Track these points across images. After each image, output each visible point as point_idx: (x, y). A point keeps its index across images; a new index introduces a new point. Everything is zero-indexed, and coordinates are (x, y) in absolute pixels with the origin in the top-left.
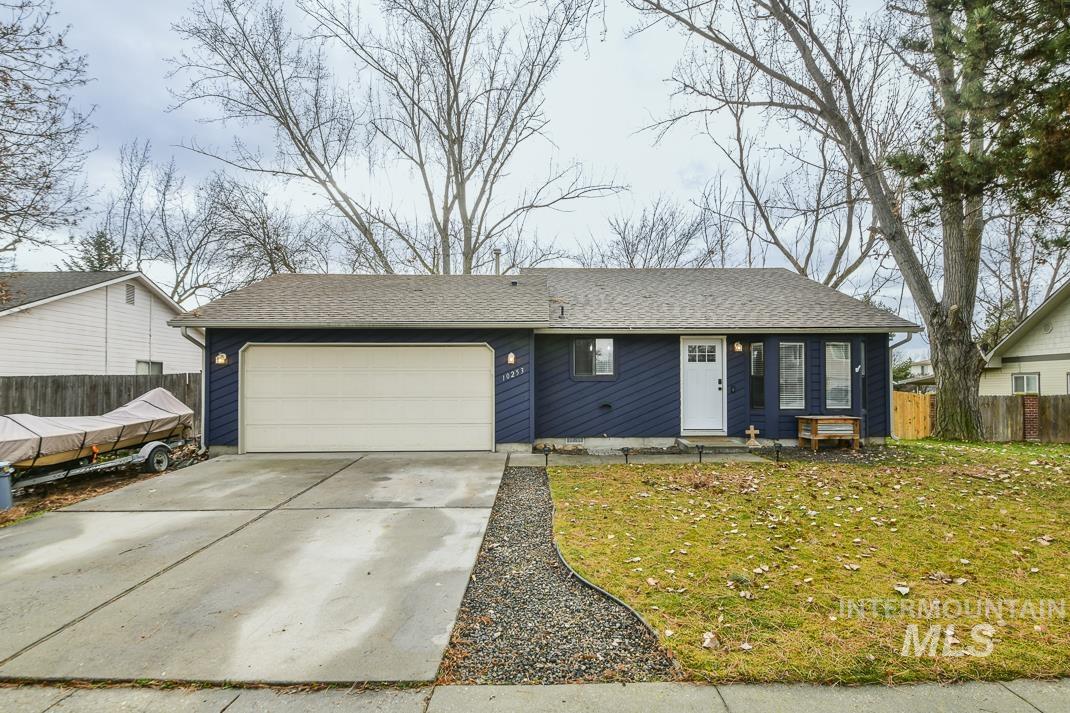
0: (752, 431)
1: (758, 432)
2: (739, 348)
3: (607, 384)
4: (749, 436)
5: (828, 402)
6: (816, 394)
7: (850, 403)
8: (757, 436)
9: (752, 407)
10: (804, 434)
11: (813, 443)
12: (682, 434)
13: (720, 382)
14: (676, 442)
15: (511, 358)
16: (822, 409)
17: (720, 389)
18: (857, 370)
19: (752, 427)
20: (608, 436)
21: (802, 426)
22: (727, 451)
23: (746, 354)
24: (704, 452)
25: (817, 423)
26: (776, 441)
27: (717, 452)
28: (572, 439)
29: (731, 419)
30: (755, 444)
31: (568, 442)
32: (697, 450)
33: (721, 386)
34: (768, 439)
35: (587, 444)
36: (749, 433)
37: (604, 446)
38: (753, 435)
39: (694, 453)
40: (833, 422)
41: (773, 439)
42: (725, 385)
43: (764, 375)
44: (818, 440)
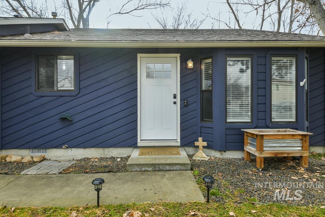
0: (201, 143)
1: (205, 144)
2: (191, 65)
3: (68, 99)
4: (198, 147)
5: (274, 114)
6: (261, 108)
7: (294, 117)
8: (204, 147)
9: (202, 120)
10: (250, 149)
11: (258, 160)
12: (138, 145)
13: (175, 97)
16: (268, 122)
17: (175, 103)
18: (302, 84)
19: (200, 139)
20: (69, 147)
21: (248, 140)
22: (168, 168)
23: (196, 70)
24: (143, 169)
25: (263, 139)
26: (223, 153)
27: (157, 169)
28: (36, 150)
29: (182, 131)
30: (203, 157)
31: (32, 153)
32: (136, 167)
33: (175, 100)
34: (216, 151)
35: (50, 155)
36: (198, 145)
37: (66, 156)
38: (201, 147)
39: (133, 170)
40: (280, 138)
41: (220, 151)
42: (178, 100)
43: (212, 88)
44: (264, 157)
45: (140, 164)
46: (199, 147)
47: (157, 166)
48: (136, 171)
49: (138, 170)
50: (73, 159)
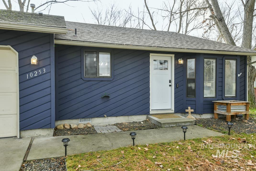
0: (189, 110)
1: (193, 110)
2: (181, 62)
5: (226, 93)
6: (220, 88)
7: (235, 93)
8: (192, 113)
11: (228, 117)
12: (150, 113)
13: (170, 82)
14: (147, 118)
15: (34, 60)
16: (223, 97)
17: (170, 86)
18: (239, 76)
19: (189, 108)
20: (107, 116)
21: (217, 107)
22: (183, 124)
23: (184, 66)
24: (171, 126)
25: (231, 106)
26: (201, 115)
27: (178, 125)
28: (83, 120)
29: (176, 103)
30: (192, 118)
31: (80, 122)
32: (167, 125)
33: (170, 84)
34: (197, 115)
35: (93, 122)
36: (188, 111)
37: (104, 123)
38: (190, 113)
39: (165, 127)
40: (237, 105)
41: (200, 114)
42: (173, 83)
43: (195, 77)
44: (231, 115)
45: (169, 123)
46: (188, 113)
47: (178, 123)
48: (167, 127)
49: (168, 126)
50: (109, 125)
